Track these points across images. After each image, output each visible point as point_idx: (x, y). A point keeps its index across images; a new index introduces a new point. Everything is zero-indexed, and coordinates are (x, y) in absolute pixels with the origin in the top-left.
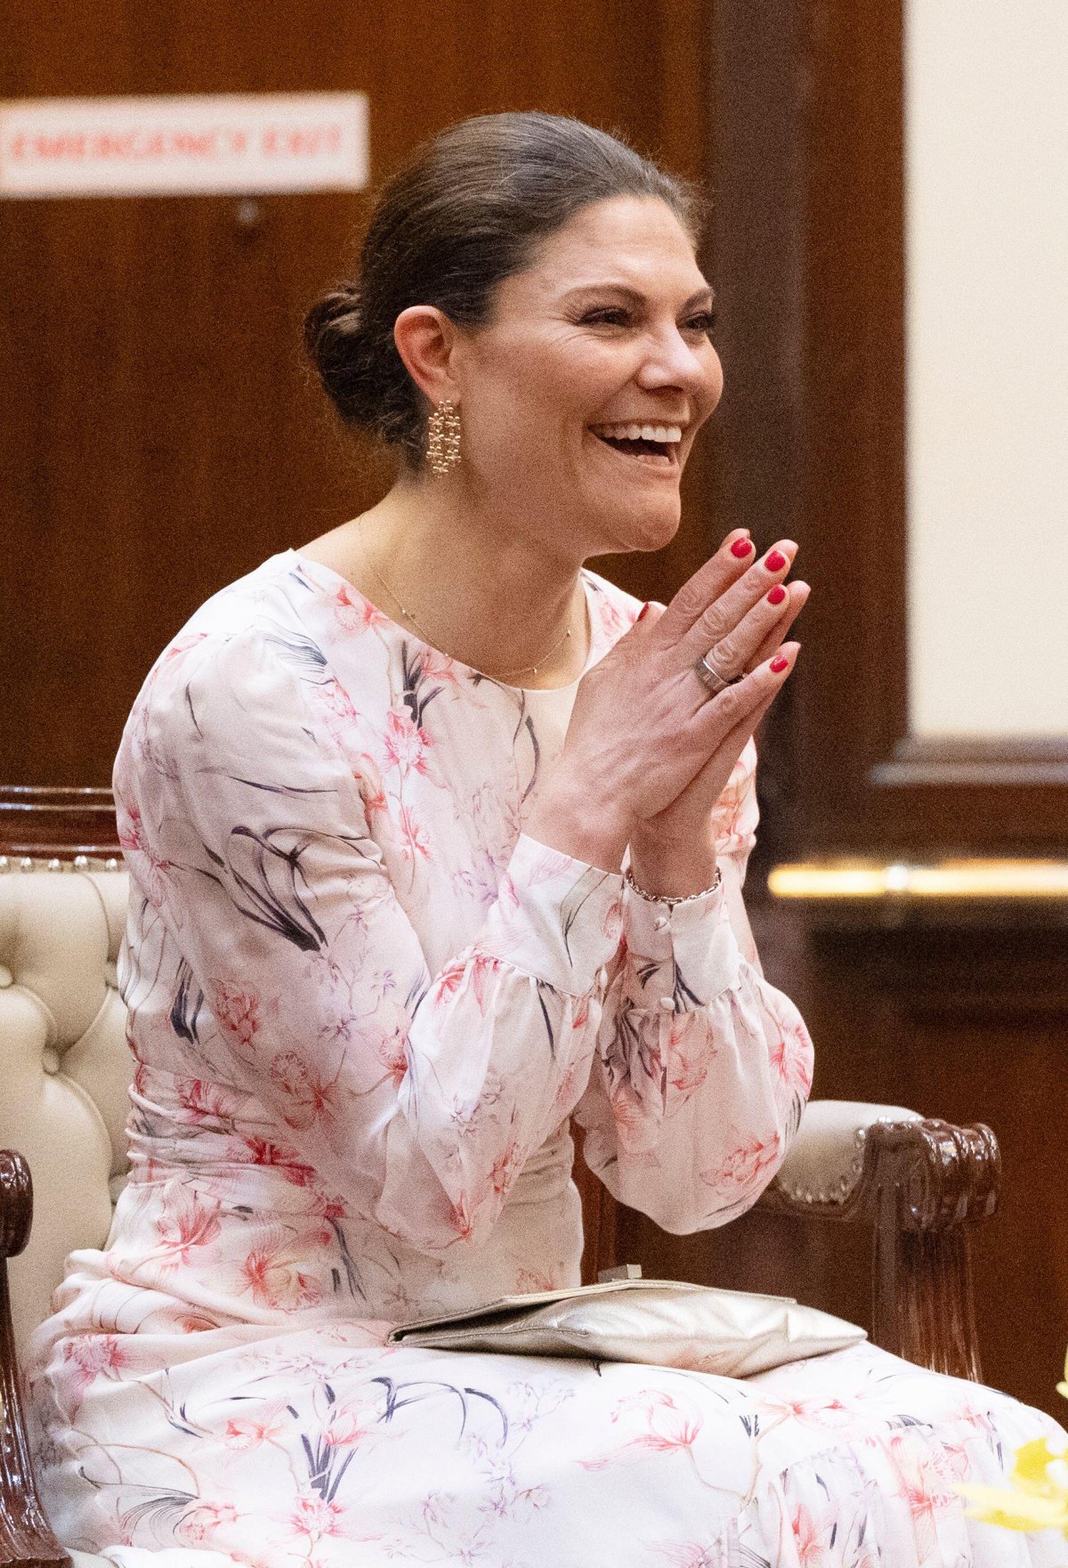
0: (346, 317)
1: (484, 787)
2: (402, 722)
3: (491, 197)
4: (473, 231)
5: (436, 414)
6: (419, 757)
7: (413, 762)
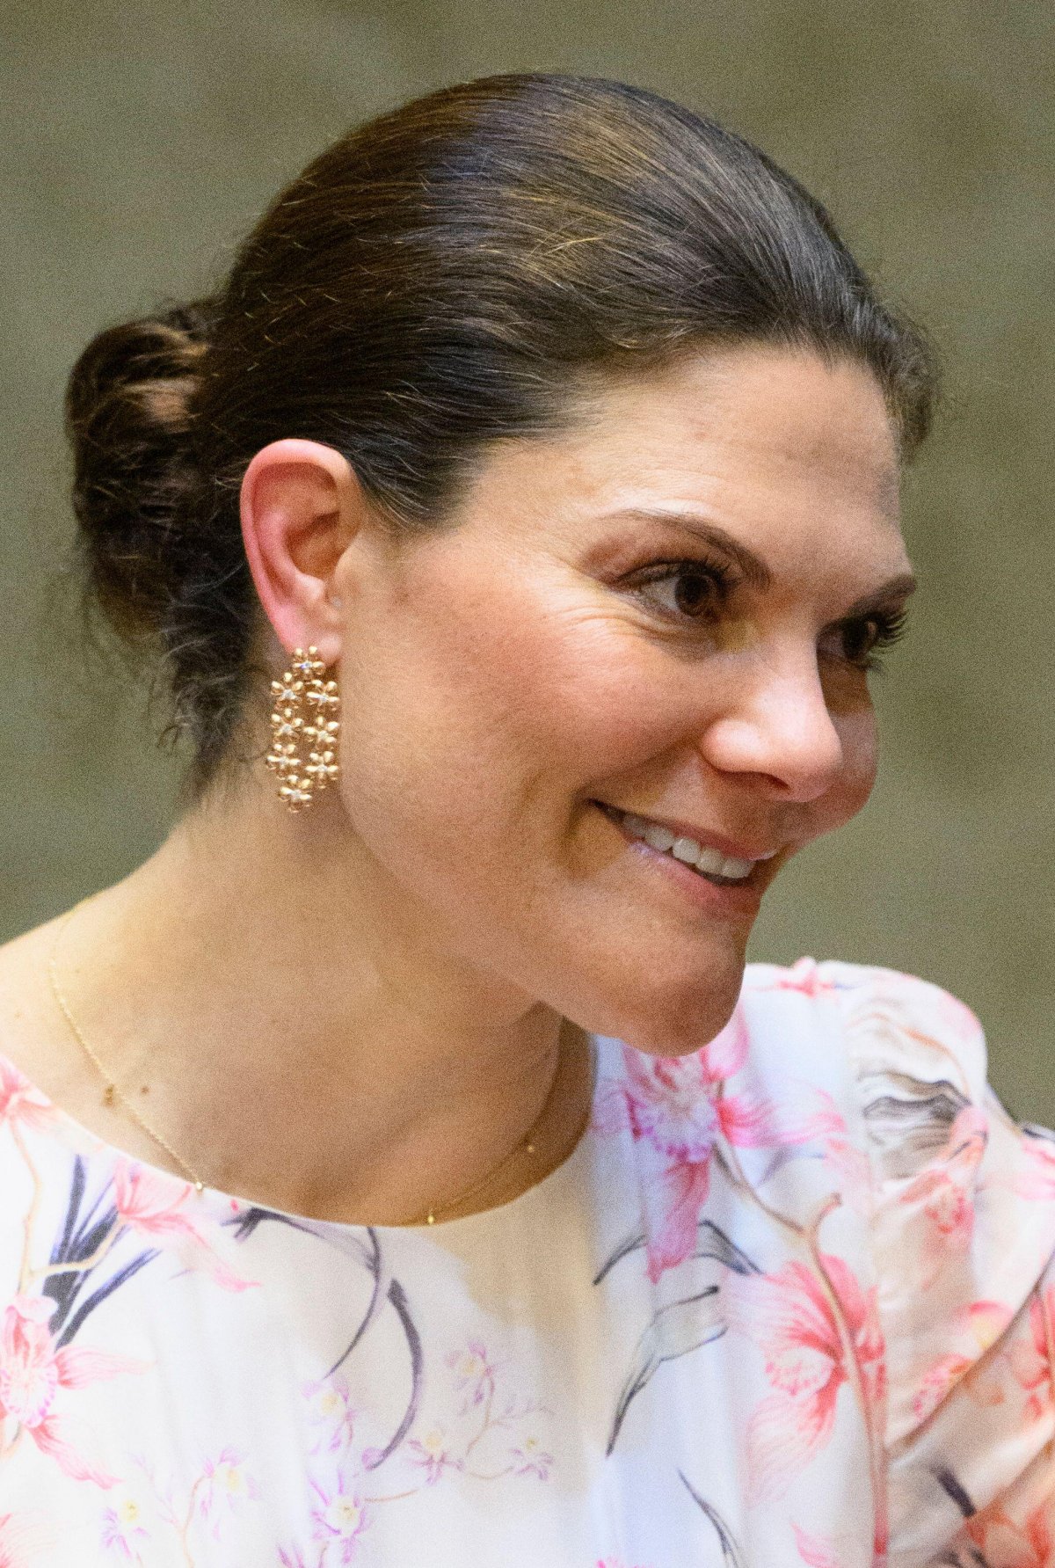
0: (166, 386)
1: (222, 1460)
2: (29, 1331)
3: (531, 265)
4: (470, 322)
5: (288, 676)
6: (43, 1413)
7: (30, 1422)
